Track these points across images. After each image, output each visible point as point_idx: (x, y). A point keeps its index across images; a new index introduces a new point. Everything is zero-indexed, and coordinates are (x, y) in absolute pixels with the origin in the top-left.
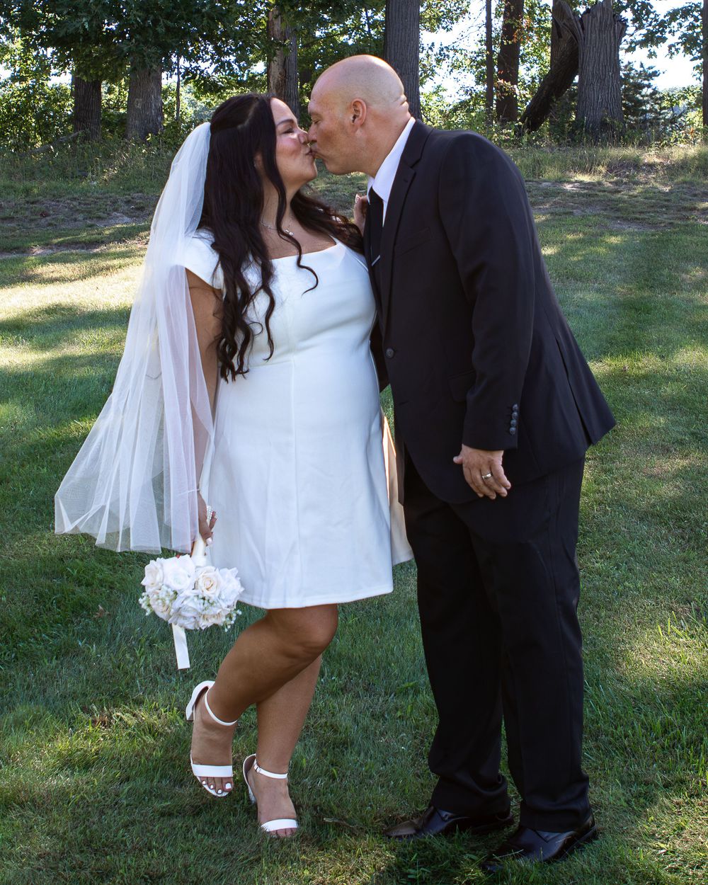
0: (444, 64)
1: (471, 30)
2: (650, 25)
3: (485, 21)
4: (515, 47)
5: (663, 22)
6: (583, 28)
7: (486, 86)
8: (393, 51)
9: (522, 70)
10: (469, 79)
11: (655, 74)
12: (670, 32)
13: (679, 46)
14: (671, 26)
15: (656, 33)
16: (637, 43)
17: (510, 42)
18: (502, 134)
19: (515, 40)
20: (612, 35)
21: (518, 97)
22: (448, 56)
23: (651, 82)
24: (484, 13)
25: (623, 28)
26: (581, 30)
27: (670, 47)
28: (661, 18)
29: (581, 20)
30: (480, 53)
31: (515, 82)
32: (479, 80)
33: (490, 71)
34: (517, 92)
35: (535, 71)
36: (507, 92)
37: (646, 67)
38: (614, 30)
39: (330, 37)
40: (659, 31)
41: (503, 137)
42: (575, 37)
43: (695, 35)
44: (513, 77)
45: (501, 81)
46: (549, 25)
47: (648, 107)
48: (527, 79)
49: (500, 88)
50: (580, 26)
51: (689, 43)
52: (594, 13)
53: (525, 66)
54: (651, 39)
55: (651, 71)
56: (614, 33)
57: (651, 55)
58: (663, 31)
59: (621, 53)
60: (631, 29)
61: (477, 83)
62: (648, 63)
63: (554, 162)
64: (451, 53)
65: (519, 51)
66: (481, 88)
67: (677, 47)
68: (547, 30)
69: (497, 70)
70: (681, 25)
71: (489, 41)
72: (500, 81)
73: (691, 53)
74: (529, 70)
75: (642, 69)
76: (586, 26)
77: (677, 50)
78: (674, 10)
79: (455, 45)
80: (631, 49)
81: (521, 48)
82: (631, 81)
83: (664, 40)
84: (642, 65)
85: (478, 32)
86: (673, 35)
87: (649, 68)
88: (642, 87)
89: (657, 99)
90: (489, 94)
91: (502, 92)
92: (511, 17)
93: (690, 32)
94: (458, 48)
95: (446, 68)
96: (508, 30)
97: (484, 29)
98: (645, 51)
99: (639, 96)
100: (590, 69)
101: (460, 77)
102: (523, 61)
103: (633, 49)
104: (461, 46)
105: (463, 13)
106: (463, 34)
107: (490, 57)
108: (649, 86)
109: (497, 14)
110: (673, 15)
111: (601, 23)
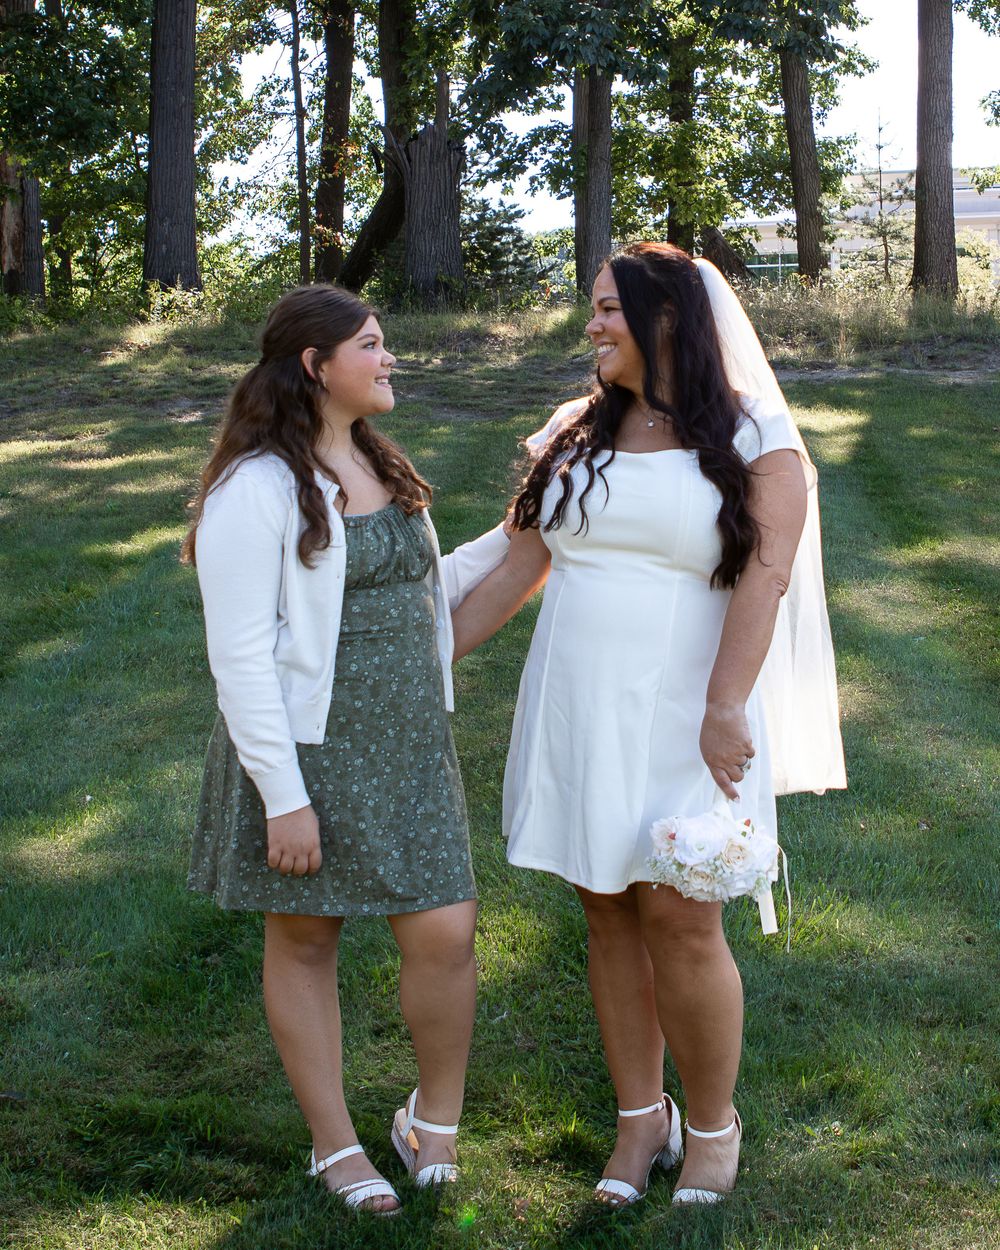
0: (243, 206)
1: (278, 160)
2: (507, 151)
3: (296, 148)
4: (338, 183)
5: (522, 148)
6: (409, 160)
7: (300, 235)
8: (160, 196)
9: (348, 211)
10: (278, 227)
11: (519, 214)
13: (544, 179)
14: (533, 152)
15: (513, 161)
16: (488, 175)
17: (330, 175)
19: (337, 173)
20: (447, 167)
21: (341, 246)
22: (248, 195)
23: (514, 225)
24: (295, 137)
25: (461, 159)
26: (407, 162)
27: (533, 179)
28: (519, 141)
29: (407, 149)
30: (291, 190)
31: (338, 228)
32: (291, 227)
33: (305, 214)
34: (342, 240)
35: (365, 212)
36: (329, 242)
37: (507, 206)
39: (86, 172)
40: (517, 159)
42: (400, 172)
43: (564, 164)
44: (336, 222)
45: (320, 227)
47: (511, 258)
48: (355, 223)
49: (320, 237)
50: (405, 156)
51: (556, 176)
52: (423, 140)
53: (351, 206)
54: (509, 169)
55: (513, 211)
56: (450, 165)
57: (506, 190)
58: (522, 158)
59: (466, 189)
60: (482, 157)
61: (289, 231)
62: (509, 200)
64: (252, 192)
65: (344, 186)
66: (294, 236)
67: (540, 180)
69: (314, 212)
70: (544, 151)
71: (302, 174)
72: (318, 227)
73: (558, 189)
74: (357, 210)
75: (502, 208)
76: (413, 157)
77: (541, 184)
78: (535, 130)
79: (257, 180)
80: (481, 183)
81: (346, 182)
82: (487, 224)
83: (523, 169)
84: (501, 204)
85: (288, 163)
86: (536, 164)
87: (511, 207)
88: (502, 231)
89: (521, 248)
90: (305, 244)
91: (321, 242)
92: (331, 142)
93: (557, 160)
94: (261, 184)
95: (247, 209)
96: (329, 159)
97: (294, 158)
98: (499, 185)
99: (497, 244)
100: (420, 212)
101: (264, 223)
102: (350, 199)
103: (484, 183)
104: (266, 182)
105: (265, 137)
106: (267, 165)
107: (303, 195)
108: (511, 231)
109: (312, 138)
110: (536, 137)
111: (431, 153)
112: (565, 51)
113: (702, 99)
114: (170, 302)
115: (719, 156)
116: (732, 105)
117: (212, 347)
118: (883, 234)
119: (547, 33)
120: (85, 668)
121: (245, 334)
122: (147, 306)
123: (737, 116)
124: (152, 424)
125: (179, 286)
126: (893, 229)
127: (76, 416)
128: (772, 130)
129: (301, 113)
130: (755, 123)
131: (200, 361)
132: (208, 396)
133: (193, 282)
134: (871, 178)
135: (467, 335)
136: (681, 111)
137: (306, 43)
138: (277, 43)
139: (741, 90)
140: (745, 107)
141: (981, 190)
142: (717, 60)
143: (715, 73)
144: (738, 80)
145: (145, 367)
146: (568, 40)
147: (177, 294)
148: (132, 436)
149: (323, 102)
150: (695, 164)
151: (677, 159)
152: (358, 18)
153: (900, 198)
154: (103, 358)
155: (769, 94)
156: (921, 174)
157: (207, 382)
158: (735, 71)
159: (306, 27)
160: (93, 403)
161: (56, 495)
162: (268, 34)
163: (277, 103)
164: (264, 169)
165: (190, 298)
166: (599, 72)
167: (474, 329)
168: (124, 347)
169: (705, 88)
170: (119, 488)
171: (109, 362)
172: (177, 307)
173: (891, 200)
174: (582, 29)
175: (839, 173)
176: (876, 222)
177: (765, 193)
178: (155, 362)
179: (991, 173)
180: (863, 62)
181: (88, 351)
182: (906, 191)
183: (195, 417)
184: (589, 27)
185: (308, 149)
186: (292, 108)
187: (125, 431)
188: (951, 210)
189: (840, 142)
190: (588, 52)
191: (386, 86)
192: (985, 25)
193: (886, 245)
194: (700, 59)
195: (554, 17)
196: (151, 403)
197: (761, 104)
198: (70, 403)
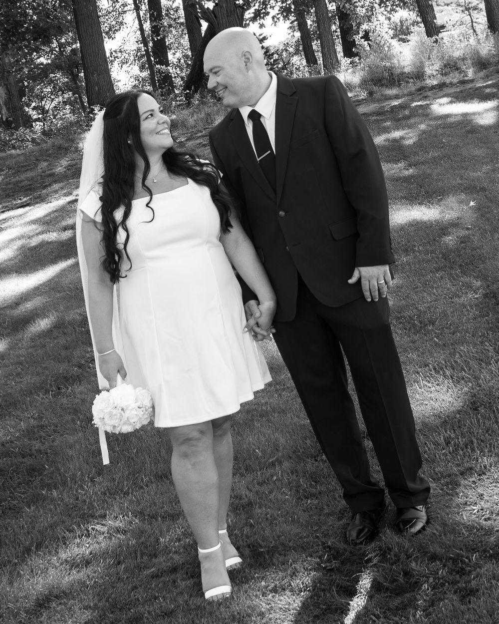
1: (130, 35)
3: (138, 27)
4: (163, 40)
6: (215, 17)
7: (149, 72)
8: (89, 61)
9: (170, 56)
10: (136, 70)
12: (271, 7)
13: (280, 16)
14: (270, 3)
15: (261, 10)
17: (159, 38)
18: (177, 101)
19: (161, 36)
20: (236, 17)
21: (172, 75)
22: (117, 57)
24: (137, 22)
27: (273, 18)
29: (213, 12)
30: (139, 50)
31: (167, 65)
32: (142, 68)
34: (171, 71)
35: (178, 55)
36: (164, 73)
37: (257, 35)
38: (237, 13)
40: (263, 8)
41: (178, 103)
43: (288, 6)
44: (165, 62)
45: (159, 66)
46: (182, 20)
48: (175, 61)
49: (159, 71)
50: (213, 15)
51: (285, 12)
52: (221, 5)
53: (171, 53)
54: (259, 15)
55: (261, 37)
56: (238, 16)
57: (262, 26)
58: (266, 7)
61: (141, 71)
63: (219, 112)
65: (165, 42)
66: (145, 74)
67: (278, 17)
68: (182, 24)
69: (152, 59)
71: (144, 41)
72: (157, 66)
73: (288, 19)
74: (175, 54)
77: (278, 19)
79: (121, 48)
81: (166, 40)
83: (268, 13)
85: (135, 36)
86: (273, 9)
87: (260, 35)
90: (152, 77)
91: (160, 74)
92: (155, 20)
93: (284, 5)
96: (155, 30)
97: (139, 32)
98: (257, 24)
101: (129, 69)
102: (170, 49)
104: (125, 48)
106: (125, 39)
107: (147, 51)
109: (145, 20)
111: (227, 11)
118: (468, 9)
126: (473, 5)
129: (137, 8)
149: (146, 1)
163: (123, 5)
164: (123, 42)
176: (463, 3)
185: (144, 27)
186: (133, 6)
193: (470, 15)
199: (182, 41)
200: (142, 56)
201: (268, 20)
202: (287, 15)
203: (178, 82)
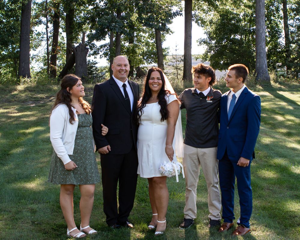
0: (34, 60)
1: (42, 50)
2: (95, 49)
3: (47, 48)
4: (55, 55)
5: (98, 49)
7: (47, 67)
8: (22, 58)
9: (57, 62)
10: (42, 65)
11: (96, 63)
12: (100, 51)
15: (97, 51)
16: (91, 54)
17: (54, 54)
20: (85, 53)
21: (57, 70)
22: (35, 58)
23: (95, 65)
24: (46, 45)
25: (88, 51)
27: (101, 56)
28: (98, 47)
29: (76, 49)
30: (45, 57)
32: (45, 65)
33: (48, 62)
34: (56, 68)
35: (61, 62)
37: (94, 61)
38: (85, 51)
44: (55, 64)
46: (66, 49)
47: (94, 72)
48: (59, 65)
49: (52, 67)
51: (106, 54)
52: (80, 46)
54: (95, 53)
55: (95, 62)
57: (95, 58)
58: (98, 51)
59: (87, 57)
60: (90, 50)
61: (44, 66)
62: (94, 60)
64: (36, 57)
68: (65, 50)
69: (50, 62)
70: (103, 49)
71: (48, 54)
72: (51, 65)
73: (106, 57)
74: (59, 62)
77: (102, 56)
78: (102, 45)
80: (89, 56)
81: (57, 55)
82: (90, 65)
83: (99, 53)
84: (93, 61)
85: (44, 51)
88: (93, 67)
89: (97, 70)
90: (48, 69)
91: (52, 68)
92: (54, 46)
93: (106, 51)
96: (53, 50)
97: (46, 50)
98: (93, 57)
99: (92, 69)
100: (79, 62)
101: (39, 64)
102: (58, 59)
103: (90, 56)
104: (39, 55)
105: (40, 45)
107: (48, 58)
108: (95, 67)
109: (50, 45)
110: (101, 47)
111: (81, 49)
112: (112, 29)
113: (135, 39)
114: (25, 81)
115: (141, 51)
116: (142, 40)
117: (35, 90)
118: (177, 69)
119: (108, 25)
120: (26, 153)
121: (42, 88)
122: (20, 81)
123: (143, 43)
124: (25, 106)
125: (27, 77)
126: (179, 67)
127: (8, 105)
128: (151, 46)
129: (48, 40)
130: (147, 44)
131: (33, 93)
132: (35, 101)
133: (29, 76)
134: (174, 57)
135: (90, 89)
136: (131, 41)
137: (49, 25)
138: (42, 24)
139: (144, 37)
140: (145, 41)
141: (196, 60)
142: (139, 30)
143: (139, 33)
144: (144, 35)
145: (21, 94)
146: (113, 26)
147: (26, 79)
148: (22, 109)
149: (52, 38)
150: (136, 53)
151: (132, 52)
152: (60, 19)
153: (180, 61)
154: (11, 92)
155: (150, 38)
156: (185, 56)
157: (35, 98)
158: (143, 33)
159: (49, 21)
160: (10, 102)
161: (9, 121)
162: (40, 22)
163: (42, 38)
164: (39, 52)
165: (29, 80)
166: (119, 33)
167: (91, 87)
168: (16, 90)
169: (136, 36)
170: (22, 119)
171: (13, 93)
172: (26, 82)
173: (178, 61)
174: (116, 24)
175: (166, 55)
176: (175, 66)
177: (149, 59)
178: (23, 94)
179: (199, 56)
180: (171, 32)
181: (8, 91)
182: (182, 59)
183: (34, 105)
184: (117, 24)
185: (49, 48)
186: (46, 39)
187: (20, 108)
188: (191, 64)
189: (166, 48)
190: (117, 29)
191: (67, 34)
192: (198, 24)
193: (177, 71)
194: (136, 30)
195: (110, 21)
196: (23, 102)
197: (148, 40)
198: (6, 102)
199: (63, 57)
200: (46, 60)
201: (98, 56)
202: (106, 56)
203: (58, 73)
